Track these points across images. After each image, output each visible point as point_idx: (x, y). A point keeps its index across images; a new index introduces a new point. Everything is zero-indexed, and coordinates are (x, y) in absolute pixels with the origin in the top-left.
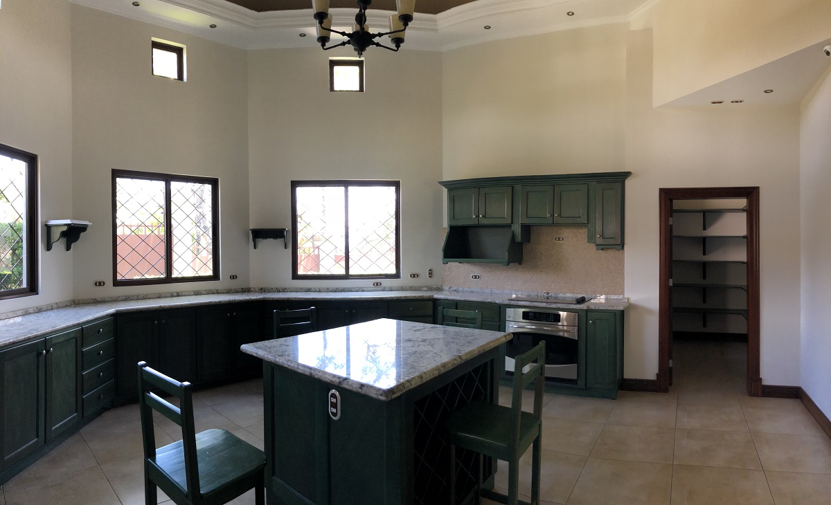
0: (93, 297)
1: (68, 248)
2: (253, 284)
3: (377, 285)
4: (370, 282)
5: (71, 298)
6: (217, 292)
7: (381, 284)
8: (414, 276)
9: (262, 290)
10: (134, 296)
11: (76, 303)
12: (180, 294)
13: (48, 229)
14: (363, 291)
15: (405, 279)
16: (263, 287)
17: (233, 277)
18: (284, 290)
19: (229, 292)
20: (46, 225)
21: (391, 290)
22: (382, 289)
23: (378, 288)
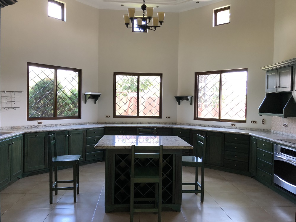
0: (105, 121)
1: (95, 103)
2: (178, 121)
3: (233, 126)
4: (229, 124)
5: (97, 121)
6: (160, 123)
7: (235, 125)
8: (254, 122)
9: (181, 124)
10: (121, 122)
11: (98, 123)
12: (141, 123)
13: (86, 95)
14: (225, 128)
15: (249, 124)
16: (182, 122)
17: (168, 117)
18: (190, 125)
19: (165, 124)
20: (84, 94)
21: (240, 129)
22: (235, 128)
23: (233, 127)
